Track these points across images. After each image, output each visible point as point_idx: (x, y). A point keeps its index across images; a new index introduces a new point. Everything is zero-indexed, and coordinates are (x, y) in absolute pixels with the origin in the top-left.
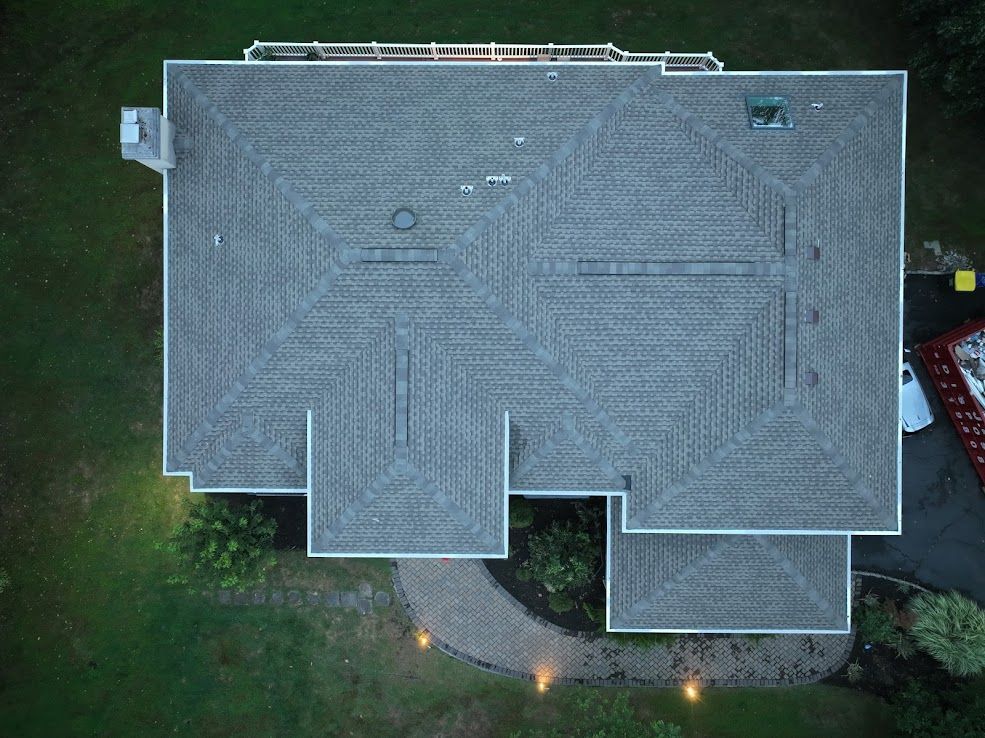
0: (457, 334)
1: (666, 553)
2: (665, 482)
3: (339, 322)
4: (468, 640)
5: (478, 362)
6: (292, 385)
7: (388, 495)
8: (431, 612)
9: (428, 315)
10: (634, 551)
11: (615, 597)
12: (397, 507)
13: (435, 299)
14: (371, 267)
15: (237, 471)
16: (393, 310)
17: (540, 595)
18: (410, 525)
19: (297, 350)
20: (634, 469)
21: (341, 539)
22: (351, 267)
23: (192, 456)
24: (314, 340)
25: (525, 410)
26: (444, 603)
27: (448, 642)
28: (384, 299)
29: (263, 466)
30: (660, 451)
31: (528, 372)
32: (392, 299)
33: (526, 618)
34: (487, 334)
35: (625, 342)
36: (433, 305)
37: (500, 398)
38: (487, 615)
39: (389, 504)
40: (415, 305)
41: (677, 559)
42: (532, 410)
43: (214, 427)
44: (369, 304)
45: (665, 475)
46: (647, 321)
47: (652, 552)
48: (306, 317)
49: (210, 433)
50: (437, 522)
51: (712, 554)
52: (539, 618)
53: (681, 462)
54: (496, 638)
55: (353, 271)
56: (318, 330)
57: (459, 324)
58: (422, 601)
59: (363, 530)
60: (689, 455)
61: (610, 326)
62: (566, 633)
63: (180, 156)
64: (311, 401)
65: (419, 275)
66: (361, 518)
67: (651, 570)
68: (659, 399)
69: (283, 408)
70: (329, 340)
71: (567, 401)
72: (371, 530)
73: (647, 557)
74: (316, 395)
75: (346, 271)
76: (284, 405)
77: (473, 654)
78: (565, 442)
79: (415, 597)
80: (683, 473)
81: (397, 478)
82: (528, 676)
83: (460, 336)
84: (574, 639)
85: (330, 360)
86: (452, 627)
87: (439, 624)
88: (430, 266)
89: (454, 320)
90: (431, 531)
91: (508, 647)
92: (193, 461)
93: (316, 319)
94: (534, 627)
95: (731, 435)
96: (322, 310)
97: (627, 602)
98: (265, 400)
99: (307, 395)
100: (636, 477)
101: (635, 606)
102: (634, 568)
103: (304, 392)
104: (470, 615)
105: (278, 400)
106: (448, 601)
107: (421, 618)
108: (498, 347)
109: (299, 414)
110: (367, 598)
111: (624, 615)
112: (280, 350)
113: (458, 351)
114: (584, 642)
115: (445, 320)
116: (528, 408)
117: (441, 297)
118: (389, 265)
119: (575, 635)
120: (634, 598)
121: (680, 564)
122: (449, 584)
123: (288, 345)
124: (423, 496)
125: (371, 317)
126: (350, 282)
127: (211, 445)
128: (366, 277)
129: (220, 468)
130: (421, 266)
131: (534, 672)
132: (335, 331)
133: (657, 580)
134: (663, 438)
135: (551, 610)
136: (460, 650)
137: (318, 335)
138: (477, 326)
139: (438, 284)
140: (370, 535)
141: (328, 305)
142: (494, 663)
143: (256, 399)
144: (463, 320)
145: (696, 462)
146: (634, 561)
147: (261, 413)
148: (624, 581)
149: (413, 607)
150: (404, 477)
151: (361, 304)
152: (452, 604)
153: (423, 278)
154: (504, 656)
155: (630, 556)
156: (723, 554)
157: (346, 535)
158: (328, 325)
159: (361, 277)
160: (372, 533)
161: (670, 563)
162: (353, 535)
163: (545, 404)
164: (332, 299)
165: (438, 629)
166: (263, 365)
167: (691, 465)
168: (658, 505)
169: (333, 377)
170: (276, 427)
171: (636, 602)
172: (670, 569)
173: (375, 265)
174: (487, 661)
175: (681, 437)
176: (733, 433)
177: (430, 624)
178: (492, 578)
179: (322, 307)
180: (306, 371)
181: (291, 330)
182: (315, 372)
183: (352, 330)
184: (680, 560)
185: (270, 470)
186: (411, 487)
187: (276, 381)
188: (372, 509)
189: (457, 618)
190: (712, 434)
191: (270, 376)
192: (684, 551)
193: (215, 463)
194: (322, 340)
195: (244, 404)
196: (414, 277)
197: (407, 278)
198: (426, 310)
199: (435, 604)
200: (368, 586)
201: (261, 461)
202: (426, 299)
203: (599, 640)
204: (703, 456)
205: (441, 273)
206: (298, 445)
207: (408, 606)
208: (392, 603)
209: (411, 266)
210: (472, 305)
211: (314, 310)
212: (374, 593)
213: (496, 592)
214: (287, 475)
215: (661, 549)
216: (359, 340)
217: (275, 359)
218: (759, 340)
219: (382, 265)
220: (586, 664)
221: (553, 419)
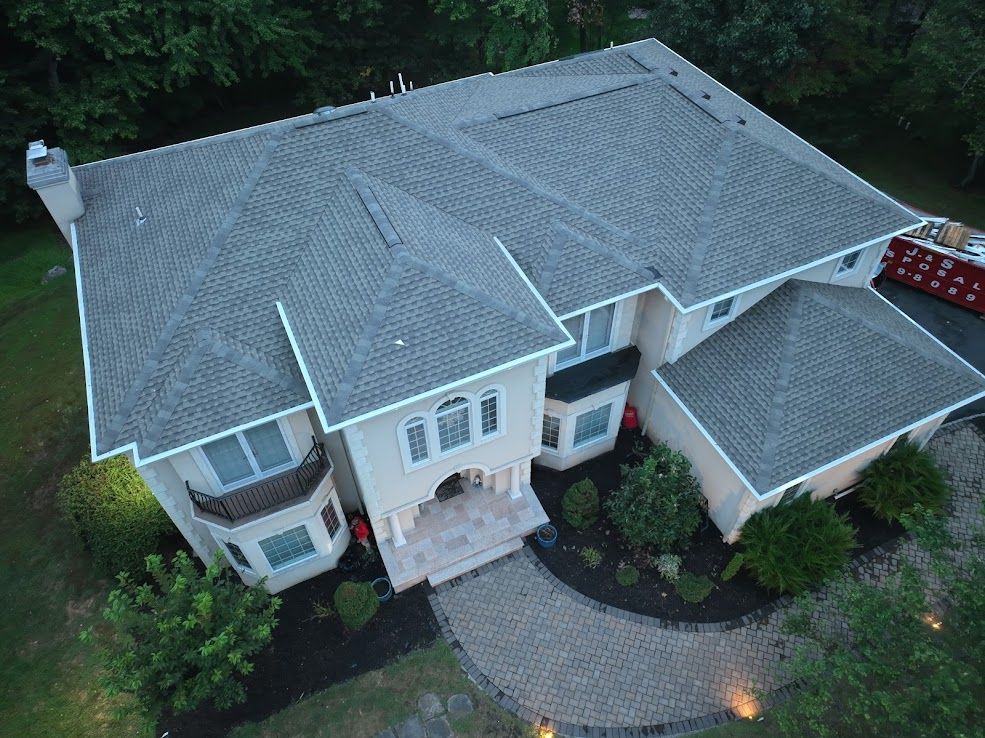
0: (411, 173)
1: (750, 373)
2: (687, 247)
3: (288, 193)
4: (610, 703)
5: (443, 194)
6: (251, 278)
7: (402, 302)
8: (538, 689)
9: (376, 162)
10: (719, 398)
11: (738, 457)
12: (418, 316)
13: (379, 146)
14: (306, 132)
15: (199, 409)
16: (340, 166)
17: (664, 595)
18: (443, 336)
19: (248, 235)
20: (651, 259)
21: (363, 388)
22: (286, 137)
23: (134, 417)
24: (265, 219)
25: (512, 230)
26: (549, 665)
27: (584, 722)
28: (327, 158)
29: (234, 390)
30: (663, 231)
31: (496, 191)
32: (336, 156)
33: (667, 633)
34: (440, 165)
35: (569, 157)
36: (378, 151)
37: (482, 225)
38: (615, 654)
39: (408, 315)
40: (360, 155)
41: (765, 368)
42: (519, 228)
43: (161, 362)
44: (314, 167)
45: (682, 243)
46: (577, 137)
47: (737, 384)
48: (251, 197)
49: (156, 374)
50: (473, 321)
51: (792, 338)
52: (682, 625)
53: (687, 224)
54: (646, 680)
55: (290, 140)
56: (268, 207)
57: (410, 163)
58: (517, 678)
59: (388, 364)
60: (689, 214)
61: (549, 148)
62: (729, 628)
63: (88, 202)
64: (278, 290)
65: (355, 128)
66: (379, 346)
67: (750, 400)
68: (631, 191)
69: (245, 310)
70: (282, 214)
71: (547, 209)
72: (398, 361)
73: (736, 392)
74: (281, 282)
75: (282, 142)
76: (245, 306)
77: (628, 721)
78: (568, 244)
79: (505, 677)
80: (696, 229)
81: (404, 275)
82: (724, 716)
83: (414, 174)
84: (744, 630)
85: (289, 236)
86: (577, 696)
87: (556, 700)
88: (362, 117)
89: (404, 160)
90: (471, 336)
91: (668, 686)
92: (135, 424)
93: (263, 197)
94: (684, 641)
95: (710, 178)
96: (267, 186)
97: (753, 451)
98: (221, 306)
99: (271, 285)
100: (658, 264)
101: (766, 447)
102: (732, 413)
103: (266, 281)
104: (592, 665)
105: (238, 302)
106: (553, 660)
107: (527, 703)
108: (456, 174)
109: (266, 312)
110: (436, 716)
111: (763, 466)
112: (229, 240)
113: (419, 189)
114: (758, 628)
115: (394, 163)
116: (514, 227)
117: (383, 142)
118: (323, 126)
119: (742, 625)
120: (758, 442)
121: (772, 371)
122: (541, 636)
123: (236, 232)
124: (443, 290)
125: (320, 179)
126: (289, 151)
127: (158, 391)
128: (304, 142)
129: (175, 413)
130: (353, 119)
131: (728, 705)
132: (286, 203)
133: (763, 404)
134: (657, 221)
135: (690, 604)
136: (608, 725)
137: (269, 212)
138: (428, 160)
139: (375, 131)
140: (398, 369)
141: (272, 179)
142: (666, 720)
143: (210, 308)
144: (412, 158)
145: (701, 213)
146: (727, 407)
147: (219, 325)
148: (733, 433)
149: (506, 692)
150: (413, 272)
151: (306, 169)
152: (560, 662)
153: (359, 129)
154: (672, 703)
155: (718, 406)
156: (802, 333)
157: (369, 379)
158: (276, 199)
159: (298, 144)
160: (400, 365)
161: (762, 377)
162: (377, 376)
163: (528, 217)
164: (275, 171)
165: (561, 708)
166: (211, 263)
167: (698, 219)
168: (696, 268)
169: (297, 253)
170: (241, 338)
171: (762, 443)
172: (767, 382)
173: (310, 129)
174: (655, 723)
175: (672, 210)
176: (711, 175)
177: (544, 706)
178: (593, 601)
179: (266, 182)
180: (264, 257)
181: (237, 215)
182: (274, 254)
183: (303, 197)
184: (768, 367)
185: (244, 394)
186: (425, 282)
187: (231, 278)
188: (389, 328)
189: (576, 679)
190: (696, 188)
191: (223, 274)
192: (765, 357)
193: (168, 408)
194: (274, 217)
195: (196, 319)
196: (352, 131)
197: (344, 134)
198: (373, 158)
199: (537, 672)
200: (432, 697)
201: (230, 384)
202: (370, 148)
203: (774, 615)
204: (701, 206)
205: (374, 121)
206: (274, 353)
207: (501, 694)
208: (476, 704)
209: (344, 121)
210: (415, 142)
211: (259, 188)
212: (444, 704)
213: (608, 617)
214: (268, 393)
215: (742, 373)
216: (313, 206)
217: (225, 252)
218: (677, 118)
219: (316, 128)
220: (782, 657)
221: (544, 231)
